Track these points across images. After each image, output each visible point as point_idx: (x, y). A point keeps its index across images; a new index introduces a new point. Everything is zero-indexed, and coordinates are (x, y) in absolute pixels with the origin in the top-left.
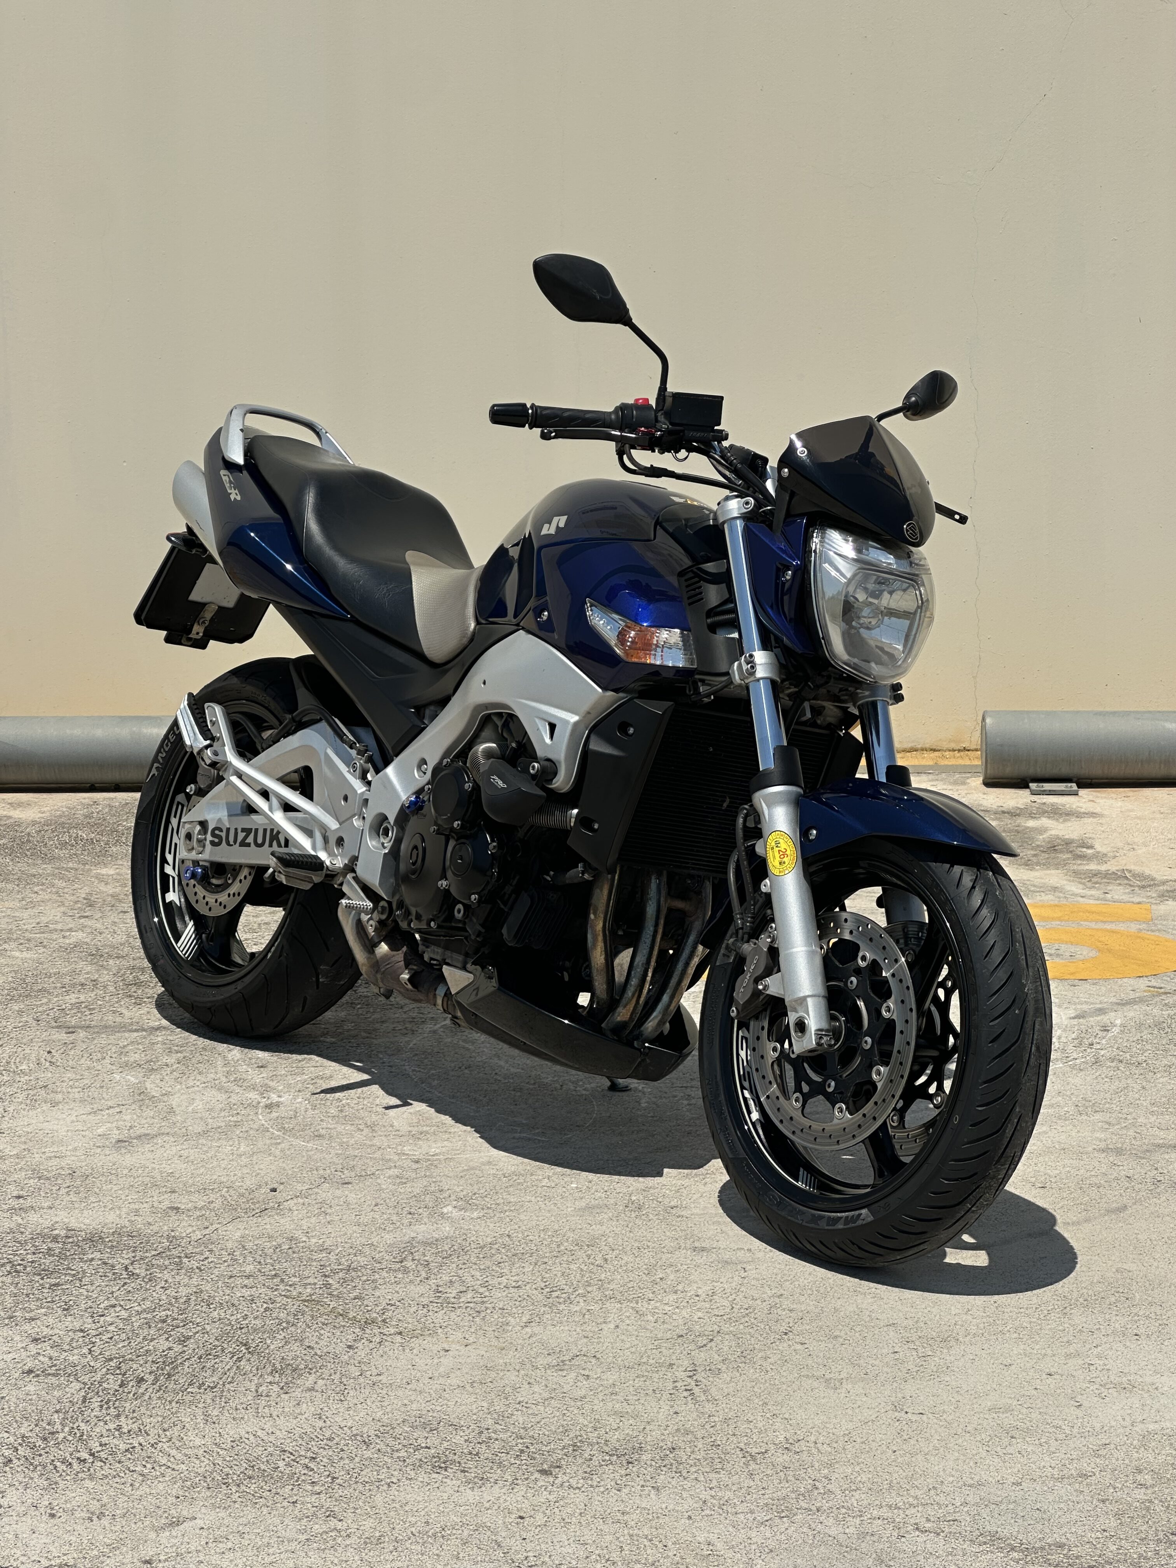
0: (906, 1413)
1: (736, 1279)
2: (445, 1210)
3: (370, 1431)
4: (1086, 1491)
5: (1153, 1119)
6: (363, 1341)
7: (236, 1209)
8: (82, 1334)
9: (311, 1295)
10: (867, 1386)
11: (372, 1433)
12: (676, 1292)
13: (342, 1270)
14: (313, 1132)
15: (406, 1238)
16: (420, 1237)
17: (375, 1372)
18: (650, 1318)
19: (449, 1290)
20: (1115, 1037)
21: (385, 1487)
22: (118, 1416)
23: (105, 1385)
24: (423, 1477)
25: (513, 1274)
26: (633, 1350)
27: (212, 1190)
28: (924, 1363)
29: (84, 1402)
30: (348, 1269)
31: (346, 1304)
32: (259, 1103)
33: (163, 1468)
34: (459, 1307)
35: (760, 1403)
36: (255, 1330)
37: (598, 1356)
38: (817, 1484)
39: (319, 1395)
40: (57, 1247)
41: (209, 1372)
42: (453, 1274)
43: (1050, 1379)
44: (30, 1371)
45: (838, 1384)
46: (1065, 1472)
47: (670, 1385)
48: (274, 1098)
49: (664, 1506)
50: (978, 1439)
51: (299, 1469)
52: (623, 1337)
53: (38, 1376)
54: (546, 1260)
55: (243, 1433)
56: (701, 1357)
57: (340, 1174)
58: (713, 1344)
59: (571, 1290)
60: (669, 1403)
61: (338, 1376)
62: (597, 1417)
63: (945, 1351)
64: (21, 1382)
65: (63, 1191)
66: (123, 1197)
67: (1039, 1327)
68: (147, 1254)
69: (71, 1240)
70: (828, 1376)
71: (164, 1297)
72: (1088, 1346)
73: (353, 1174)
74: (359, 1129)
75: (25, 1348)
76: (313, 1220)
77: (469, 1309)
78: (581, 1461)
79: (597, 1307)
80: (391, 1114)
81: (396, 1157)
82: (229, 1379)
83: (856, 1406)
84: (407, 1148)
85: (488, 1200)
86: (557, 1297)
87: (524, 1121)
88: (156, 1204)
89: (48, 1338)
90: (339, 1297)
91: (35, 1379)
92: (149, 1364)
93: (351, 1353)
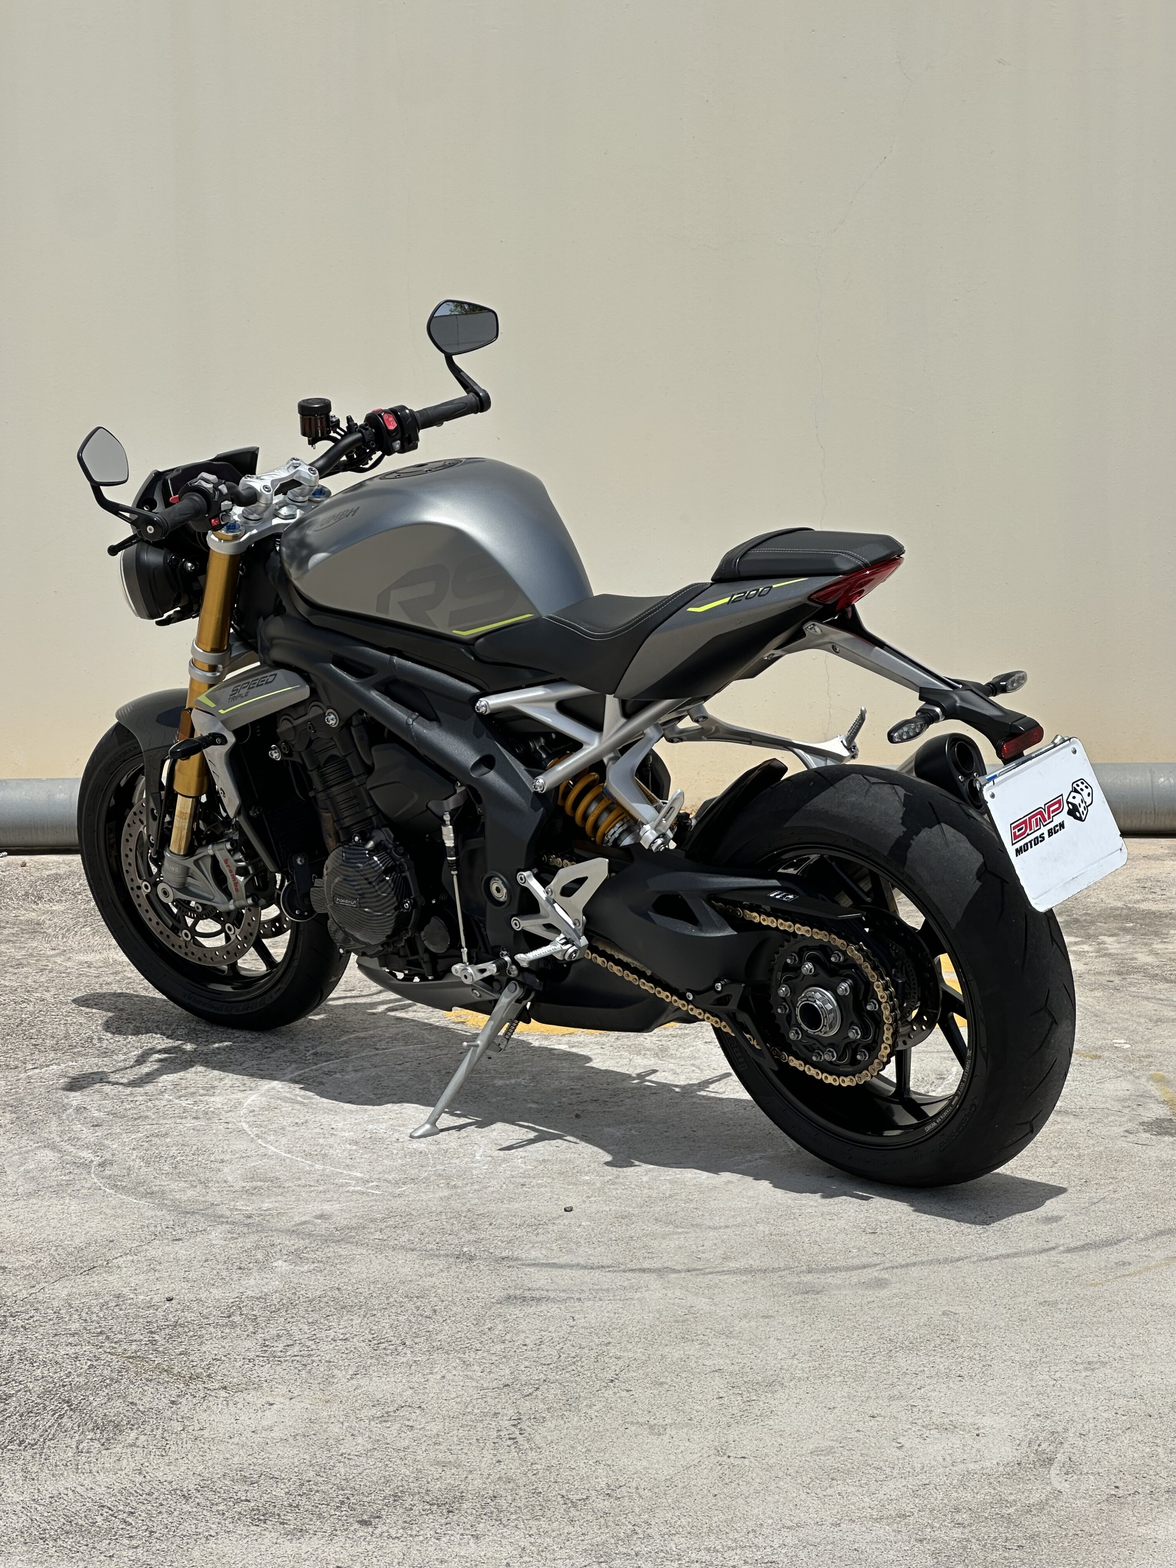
0: (729, 1457)
1: (564, 1327)
2: (275, 1264)
3: (190, 1485)
4: (904, 1530)
6: (187, 1396)
9: (136, 1352)
10: (691, 1432)
11: (192, 1487)
12: (503, 1342)
13: (168, 1326)
14: (145, 1190)
15: (235, 1294)
16: (249, 1293)
17: (197, 1427)
18: (476, 1367)
19: (276, 1344)
21: (203, 1541)
24: (241, 1530)
25: (341, 1327)
26: (458, 1400)
27: (41, 1249)
28: (748, 1408)
30: (175, 1325)
31: (172, 1360)
32: (92, 1161)
34: (286, 1361)
35: (584, 1450)
36: (78, 1387)
37: (423, 1406)
38: (636, 1528)
39: (140, 1450)
41: (30, 1430)
42: (280, 1328)
43: (873, 1421)
45: (662, 1430)
46: (884, 1512)
47: (494, 1434)
48: (108, 1156)
49: (482, 1554)
50: (799, 1481)
51: (117, 1523)
52: (450, 1388)
54: (374, 1312)
55: (62, 1490)
56: (526, 1406)
57: (170, 1230)
58: (538, 1393)
59: (398, 1342)
60: (492, 1452)
61: (159, 1432)
62: (419, 1467)
63: (770, 1395)
67: (863, 1370)
70: (652, 1422)
72: (912, 1388)
73: (184, 1230)
74: (192, 1185)
76: (141, 1277)
77: (295, 1362)
78: (401, 1511)
79: (425, 1358)
80: (226, 1170)
81: (228, 1213)
82: (50, 1436)
83: (679, 1451)
84: (239, 1204)
85: (318, 1253)
86: (385, 1349)
87: (359, 1175)
90: (164, 1353)
93: (174, 1408)
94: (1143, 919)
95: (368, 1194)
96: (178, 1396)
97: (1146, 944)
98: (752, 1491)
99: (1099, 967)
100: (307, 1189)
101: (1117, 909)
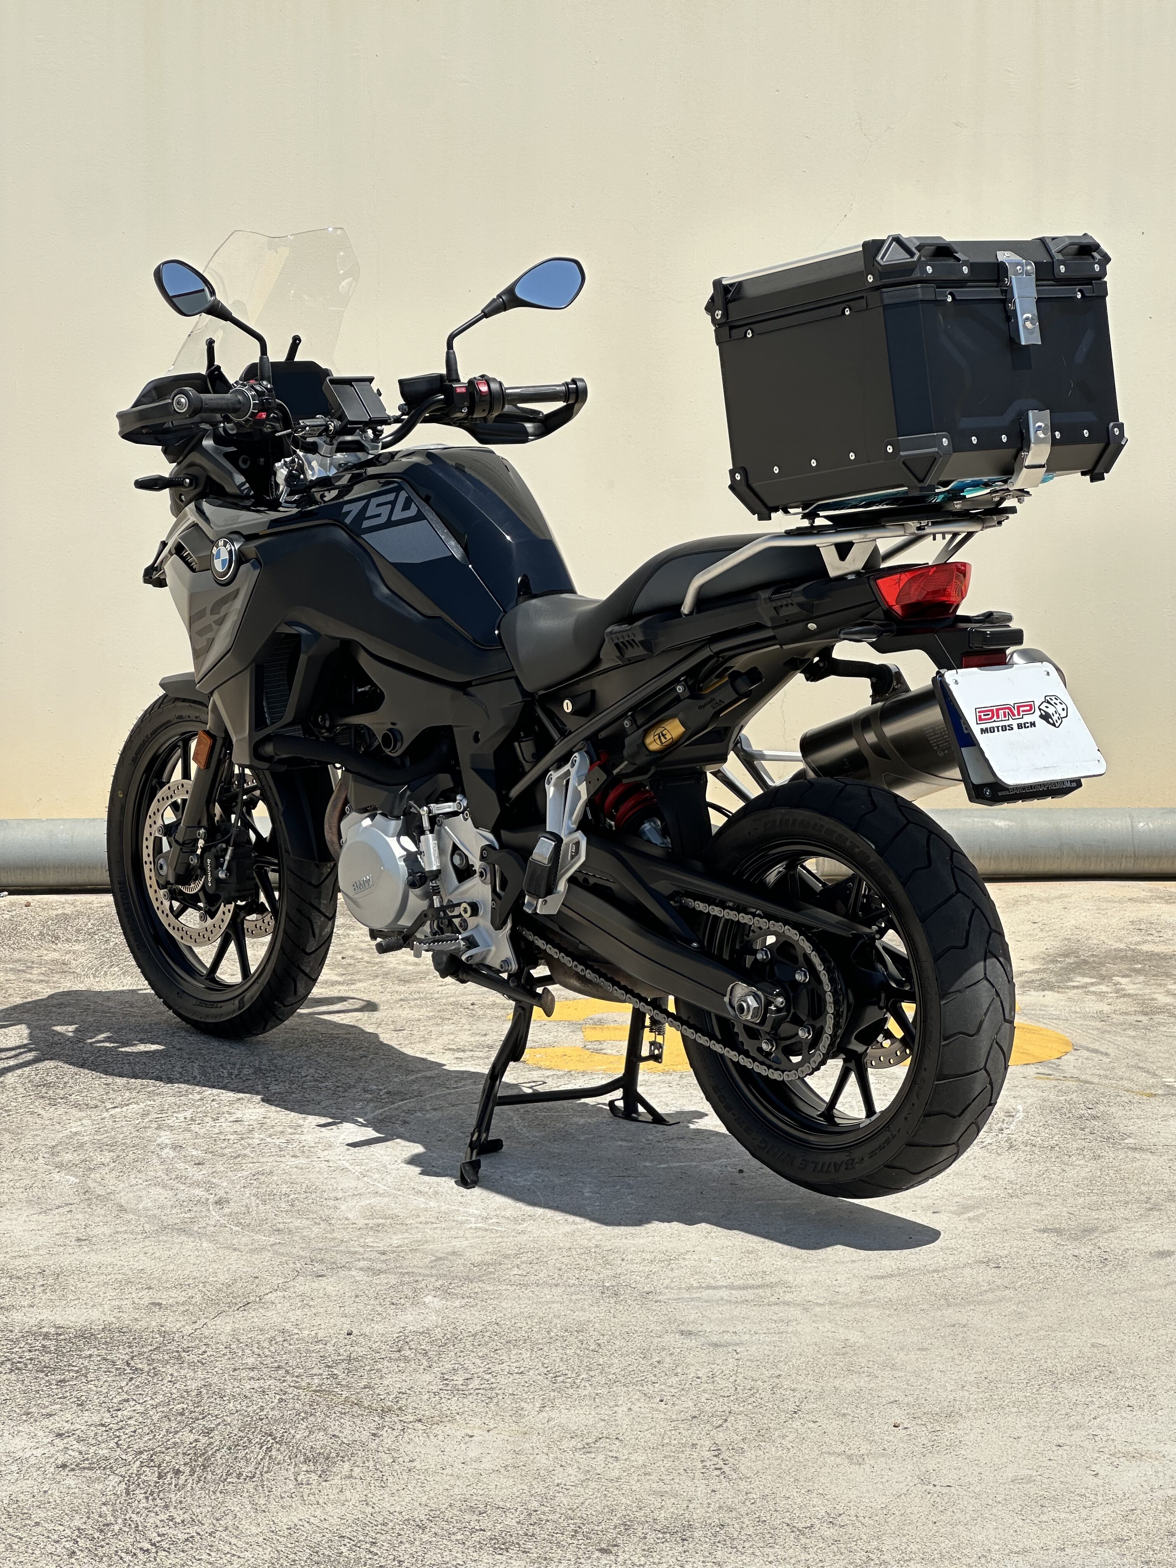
1: (730, 1361)
2: (427, 1300)
3: (421, 1514)
5: (1081, 1200)
6: (386, 1429)
7: (218, 1304)
8: (104, 1429)
9: (320, 1385)
10: (889, 1462)
11: (423, 1517)
12: (676, 1375)
13: (343, 1360)
14: (271, 1227)
15: (397, 1329)
16: (410, 1328)
17: (407, 1459)
18: (658, 1400)
19: (455, 1378)
20: (1022, 1122)
22: (166, 1507)
23: (142, 1477)
24: (487, 1558)
25: (512, 1360)
26: (653, 1431)
27: (189, 1285)
28: (935, 1438)
29: (128, 1494)
30: (349, 1360)
32: (208, 1199)
33: (229, 1556)
34: (470, 1394)
35: (792, 1480)
36: (276, 1421)
37: (621, 1438)
38: (871, 1555)
39: (359, 1482)
40: (51, 1345)
41: (243, 1463)
42: (453, 1362)
43: (1061, 1452)
44: (64, 1466)
45: (860, 1460)
46: (1102, 1537)
47: (699, 1465)
48: (221, 1193)
50: (1011, 1508)
52: (640, 1419)
53: (73, 1470)
54: (541, 1346)
55: (296, 1521)
56: (721, 1437)
57: (311, 1267)
58: (728, 1424)
59: (574, 1375)
60: (703, 1481)
61: (371, 1464)
62: (638, 1497)
63: (953, 1426)
64: (58, 1477)
65: (38, 1290)
66: (101, 1293)
67: (1034, 1401)
68: (145, 1350)
69: (62, 1337)
70: (849, 1453)
71: (175, 1391)
72: (1087, 1418)
73: (324, 1267)
74: (315, 1223)
75: (52, 1443)
76: (298, 1312)
77: (480, 1395)
78: (636, 1539)
79: (604, 1391)
80: (343, 1208)
81: (361, 1250)
82: (265, 1469)
83: (884, 1480)
84: (369, 1240)
85: (465, 1289)
86: (563, 1382)
87: (476, 1212)
88: (136, 1301)
89: (70, 1433)
90: (348, 1387)
91: (72, 1473)
92: (180, 1456)
93: (377, 1440)
94: (1150, 960)
95: (492, 1231)
96: (377, 1428)
97: (1160, 985)
98: (969, 1519)
99: (1123, 1008)
100: (429, 1226)
101: (1121, 950)
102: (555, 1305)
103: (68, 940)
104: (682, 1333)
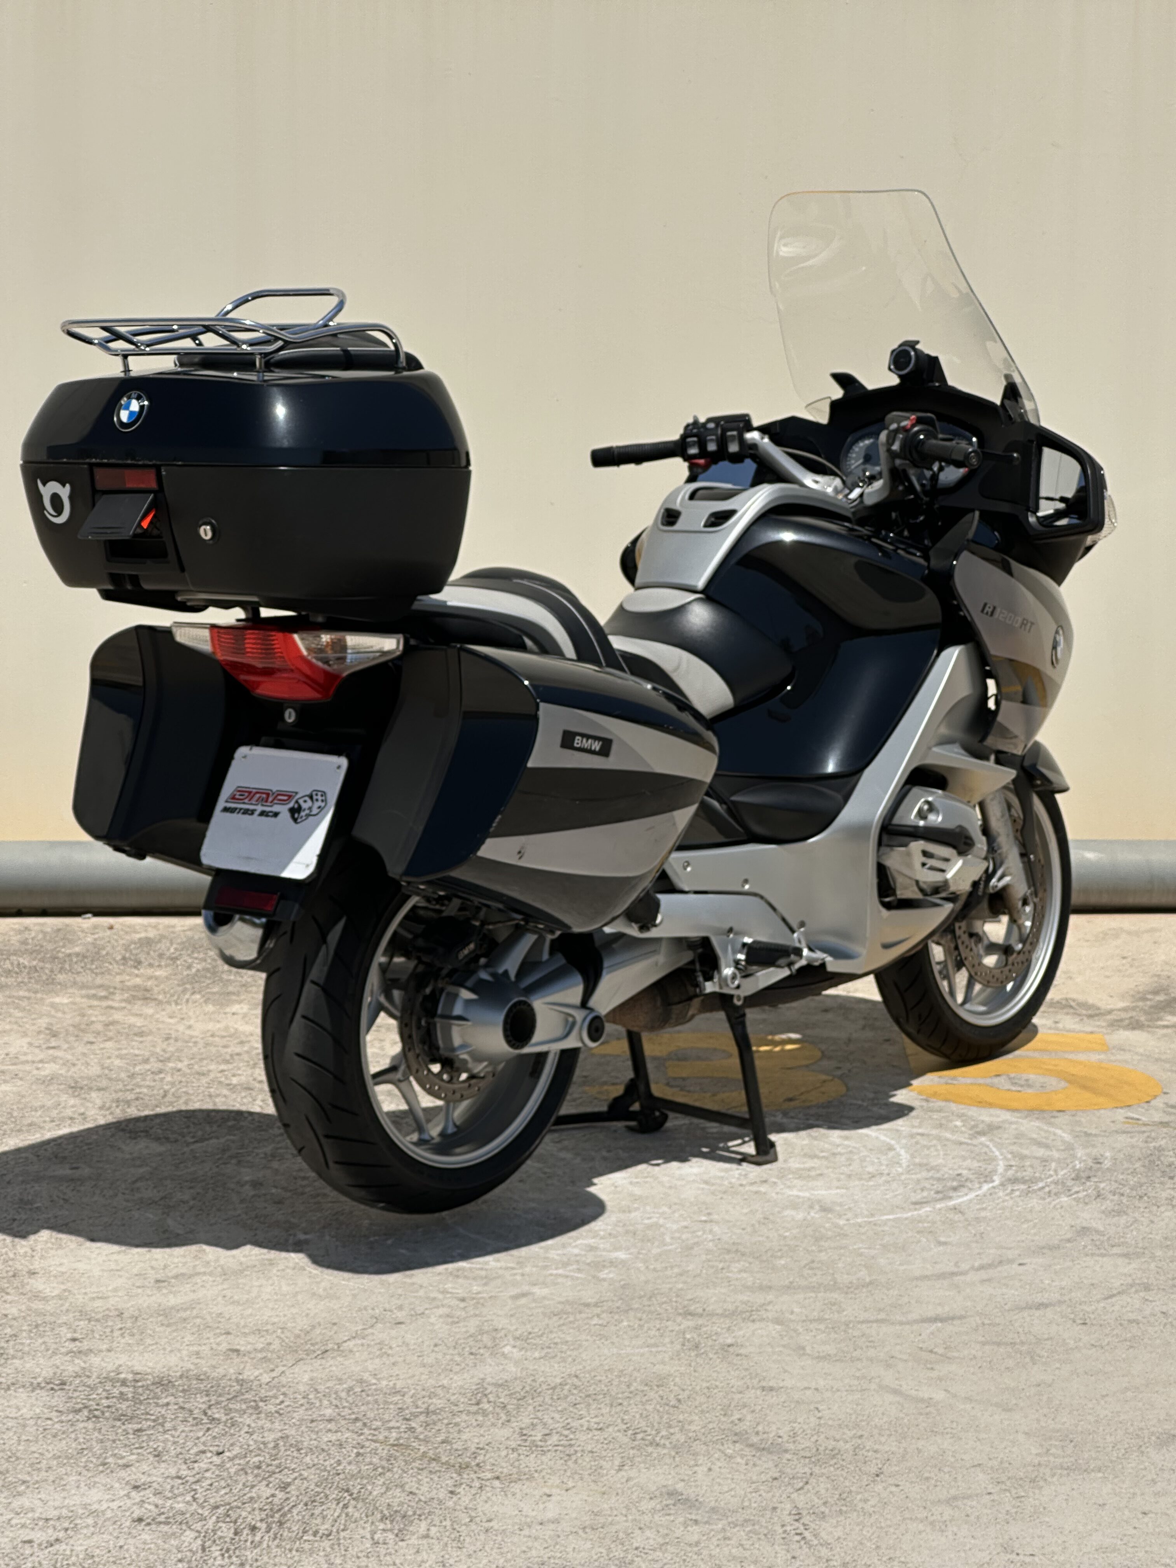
1: (812, 1419)
2: (505, 1350)
6: (463, 1486)
7: (296, 1351)
8: (180, 1481)
9: (397, 1439)
10: (972, 1529)
13: (421, 1413)
15: (475, 1380)
16: (489, 1380)
17: (484, 1518)
18: (739, 1460)
19: (533, 1433)
20: (1109, 1170)
23: (219, 1533)
25: (592, 1415)
26: (733, 1493)
27: (267, 1331)
28: (1020, 1504)
29: (204, 1550)
30: (427, 1412)
31: (436, 1448)
32: (287, 1240)
34: (549, 1451)
35: (873, 1547)
36: (353, 1476)
39: (436, 1542)
40: (128, 1391)
41: (320, 1520)
42: (532, 1416)
43: (1146, 1520)
44: (140, 1520)
45: (943, 1527)
47: (780, 1529)
52: (719, 1480)
53: (149, 1524)
54: (620, 1401)
56: (801, 1500)
57: (390, 1313)
58: (809, 1487)
59: (654, 1432)
60: (784, 1547)
61: (448, 1523)
63: (1037, 1491)
64: (134, 1531)
65: (117, 1333)
66: (179, 1338)
67: (1121, 1467)
68: (222, 1398)
69: (140, 1384)
70: (931, 1519)
71: (251, 1443)
73: (403, 1314)
75: (128, 1496)
76: (377, 1361)
77: (558, 1452)
79: (684, 1449)
80: (423, 1251)
81: (440, 1296)
82: (342, 1527)
83: (967, 1548)
84: (449, 1286)
85: (544, 1339)
86: (643, 1439)
87: (556, 1257)
88: (214, 1346)
89: (148, 1485)
90: (426, 1441)
91: (148, 1528)
92: (257, 1512)
93: (455, 1498)
95: (572, 1278)
96: (455, 1486)
100: (510, 1271)
102: (634, 1358)
103: (151, 965)
104: (763, 1389)
